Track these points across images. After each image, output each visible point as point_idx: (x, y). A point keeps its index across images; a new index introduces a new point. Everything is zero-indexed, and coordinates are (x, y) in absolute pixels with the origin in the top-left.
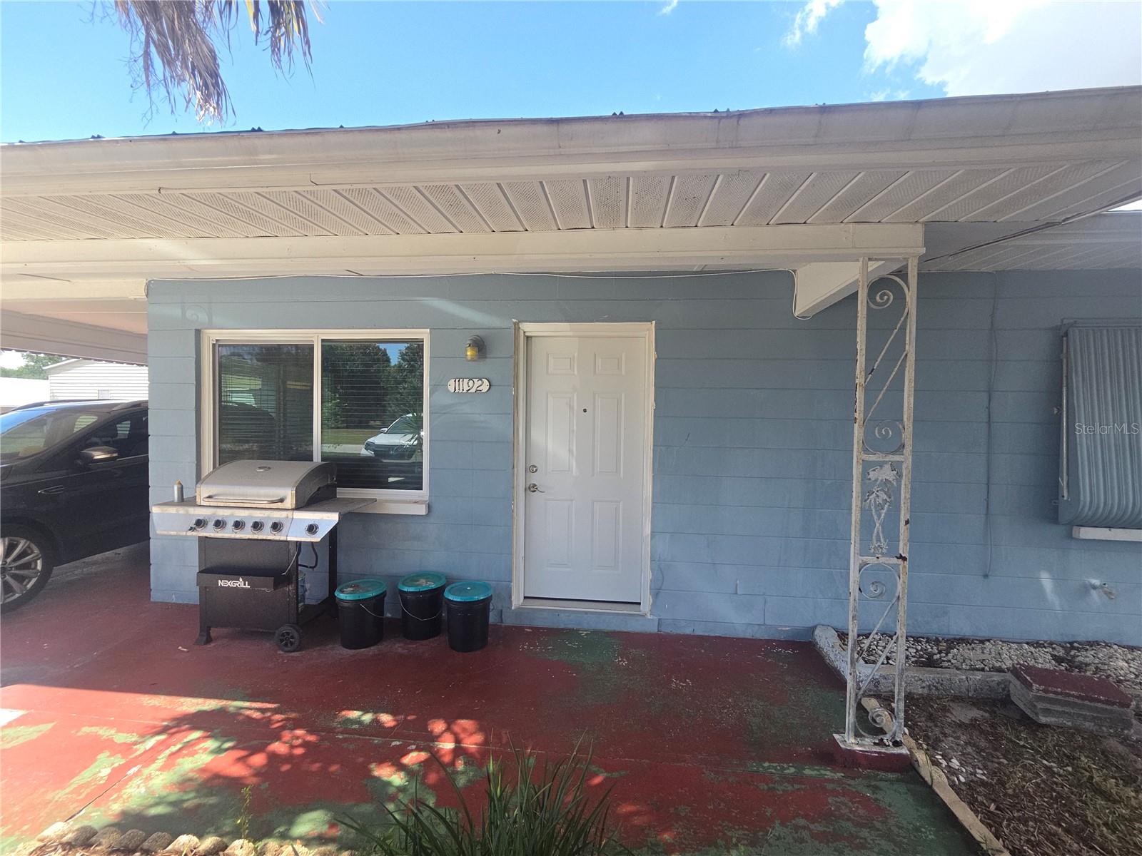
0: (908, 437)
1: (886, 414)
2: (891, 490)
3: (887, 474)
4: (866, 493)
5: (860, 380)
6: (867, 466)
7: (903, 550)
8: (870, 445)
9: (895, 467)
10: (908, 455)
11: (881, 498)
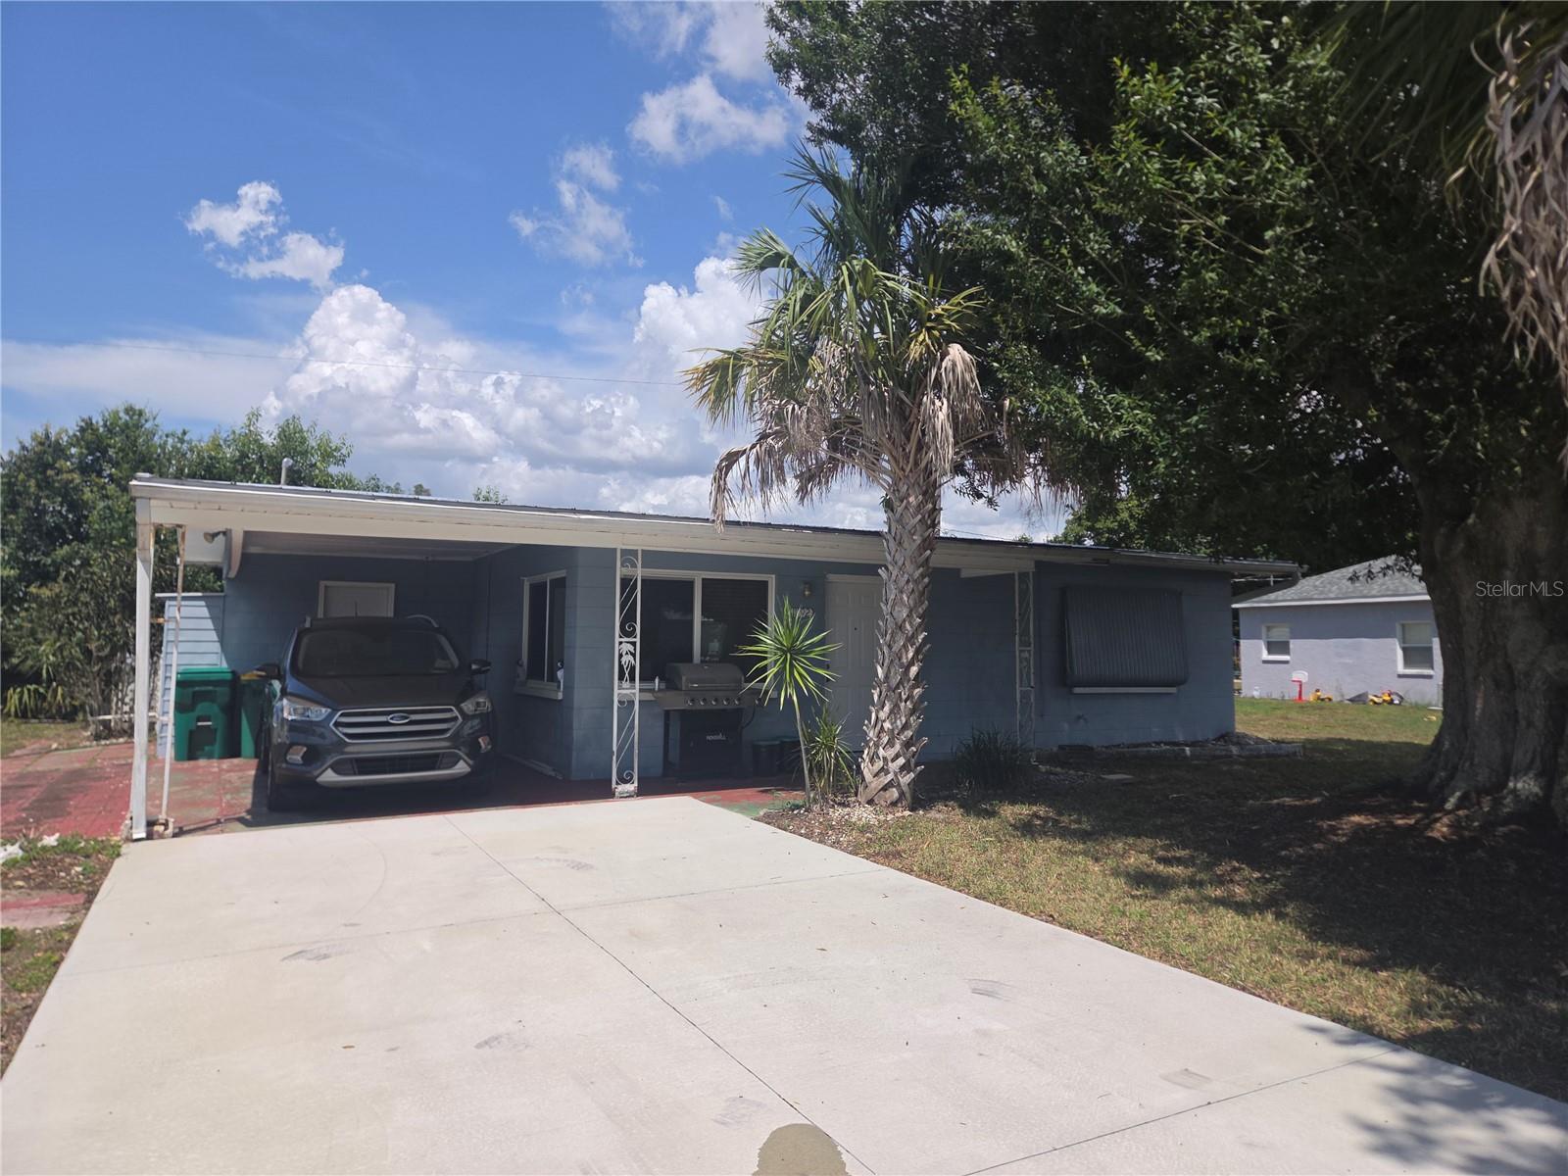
0: (1032, 640)
1: (1025, 632)
2: (1027, 660)
3: (1026, 655)
4: (1021, 662)
5: (1017, 617)
6: (1021, 651)
7: (1032, 684)
8: (1022, 643)
9: (1029, 651)
10: (1032, 648)
11: (1025, 664)
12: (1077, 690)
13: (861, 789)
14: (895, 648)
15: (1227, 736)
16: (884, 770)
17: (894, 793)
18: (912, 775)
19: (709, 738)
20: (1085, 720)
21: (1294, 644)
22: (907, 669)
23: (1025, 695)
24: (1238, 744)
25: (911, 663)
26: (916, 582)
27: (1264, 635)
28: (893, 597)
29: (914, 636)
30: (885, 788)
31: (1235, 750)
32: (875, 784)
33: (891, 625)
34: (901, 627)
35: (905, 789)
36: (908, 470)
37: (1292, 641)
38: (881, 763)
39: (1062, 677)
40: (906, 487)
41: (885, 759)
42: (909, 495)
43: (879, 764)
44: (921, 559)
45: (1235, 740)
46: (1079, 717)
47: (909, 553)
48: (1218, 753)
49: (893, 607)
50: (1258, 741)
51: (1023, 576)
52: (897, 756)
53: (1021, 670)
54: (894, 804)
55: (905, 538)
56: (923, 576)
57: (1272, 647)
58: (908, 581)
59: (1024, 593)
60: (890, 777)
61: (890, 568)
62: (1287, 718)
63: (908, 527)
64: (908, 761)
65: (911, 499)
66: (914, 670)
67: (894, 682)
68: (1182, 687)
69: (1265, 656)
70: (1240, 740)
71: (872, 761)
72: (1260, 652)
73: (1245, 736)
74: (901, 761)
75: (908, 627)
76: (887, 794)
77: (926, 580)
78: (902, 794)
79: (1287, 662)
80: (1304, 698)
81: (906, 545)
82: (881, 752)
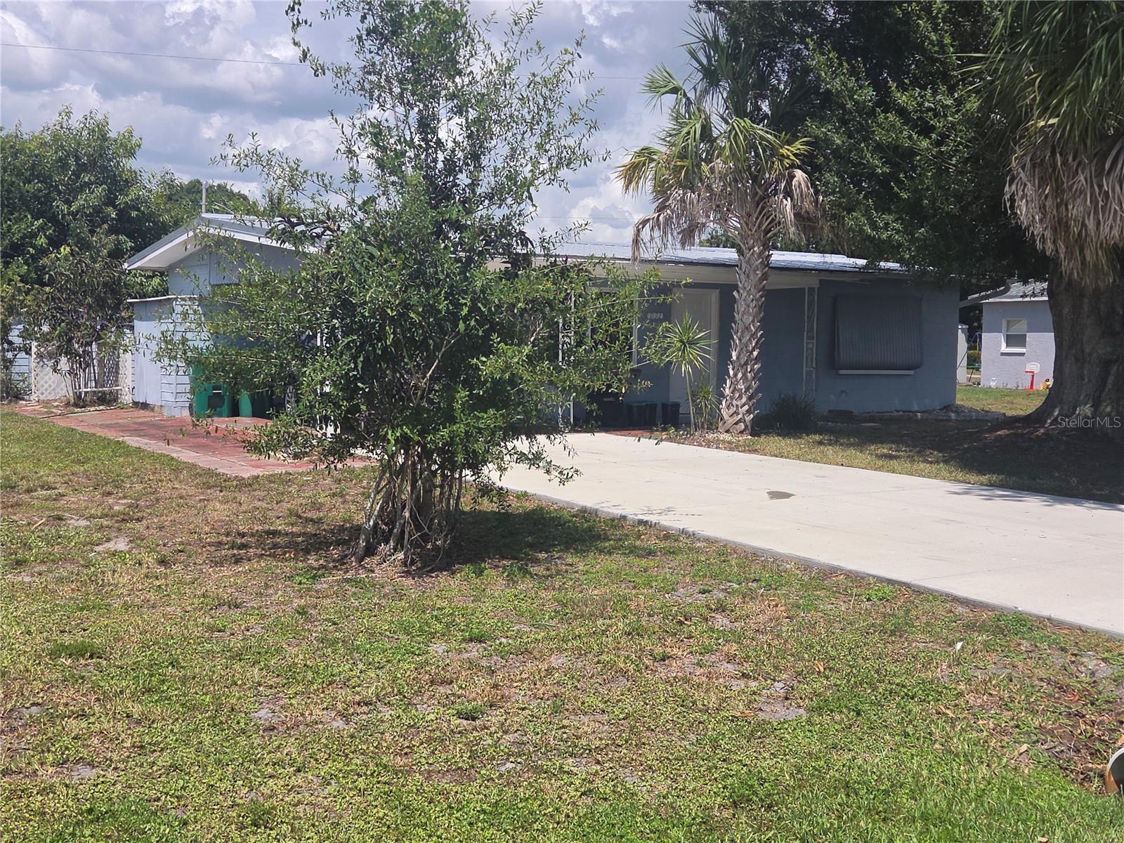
0: (814, 335)
1: (811, 330)
2: (812, 350)
3: (811, 346)
4: (807, 350)
5: (806, 319)
6: (808, 343)
7: (814, 366)
8: (808, 337)
9: (812, 343)
10: (815, 341)
11: (810, 352)
12: (842, 372)
13: (720, 424)
14: (744, 341)
15: (948, 408)
16: (736, 413)
17: (742, 426)
18: (752, 416)
19: (605, 399)
20: (847, 394)
21: (1030, 337)
22: (751, 353)
23: (809, 373)
24: (956, 412)
25: (753, 350)
26: (757, 300)
27: (1004, 329)
28: (743, 309)
29: (755, 333)
30: (736, 424)
31: (953, 415)
32: (731, 421)
33: (741, 327)
34: (747, 328)
35: (748, 424)
36: (754, 230)
37: (1028, 334)
38: (735, 409)
39: (832, 362)
40: (752, 241)
41: (737, 406)
42: (754, 247)
43: (733, 410)
44: (761, 286)
45: (954, 409)
46: (842, 392)
47: (754, 282)
48: (940, 418)
49: (743, 315)
50: (971, 410)
51: (811, 290)
52: (744, 405)
53: (807, 357)
54: (741, 432)
55: (752, 273)
56: (761, 297)
57: (1011, 341)
58: (753, 300)
59: (811, 303)
60: (740, 416)
61: (741, 291)
62: (1012, 403)
63: (753, 267)
64: (750, 408)
65: (756, 249)
66: (755, 353)
67: (742, 362)
68: (918, 370)
69: (1004, 348)
70: (958, 410)
71: (728, 407)
72: (1000, 346)
73: (962, 406)
74: (746, 407)
75: (752, 328)
76: (738, 427)
77: (763, 299)
78: (746, 426)
79: (1023, 354)
80: (1034, 387)
81: (752, 277)
82: (734, 402)
